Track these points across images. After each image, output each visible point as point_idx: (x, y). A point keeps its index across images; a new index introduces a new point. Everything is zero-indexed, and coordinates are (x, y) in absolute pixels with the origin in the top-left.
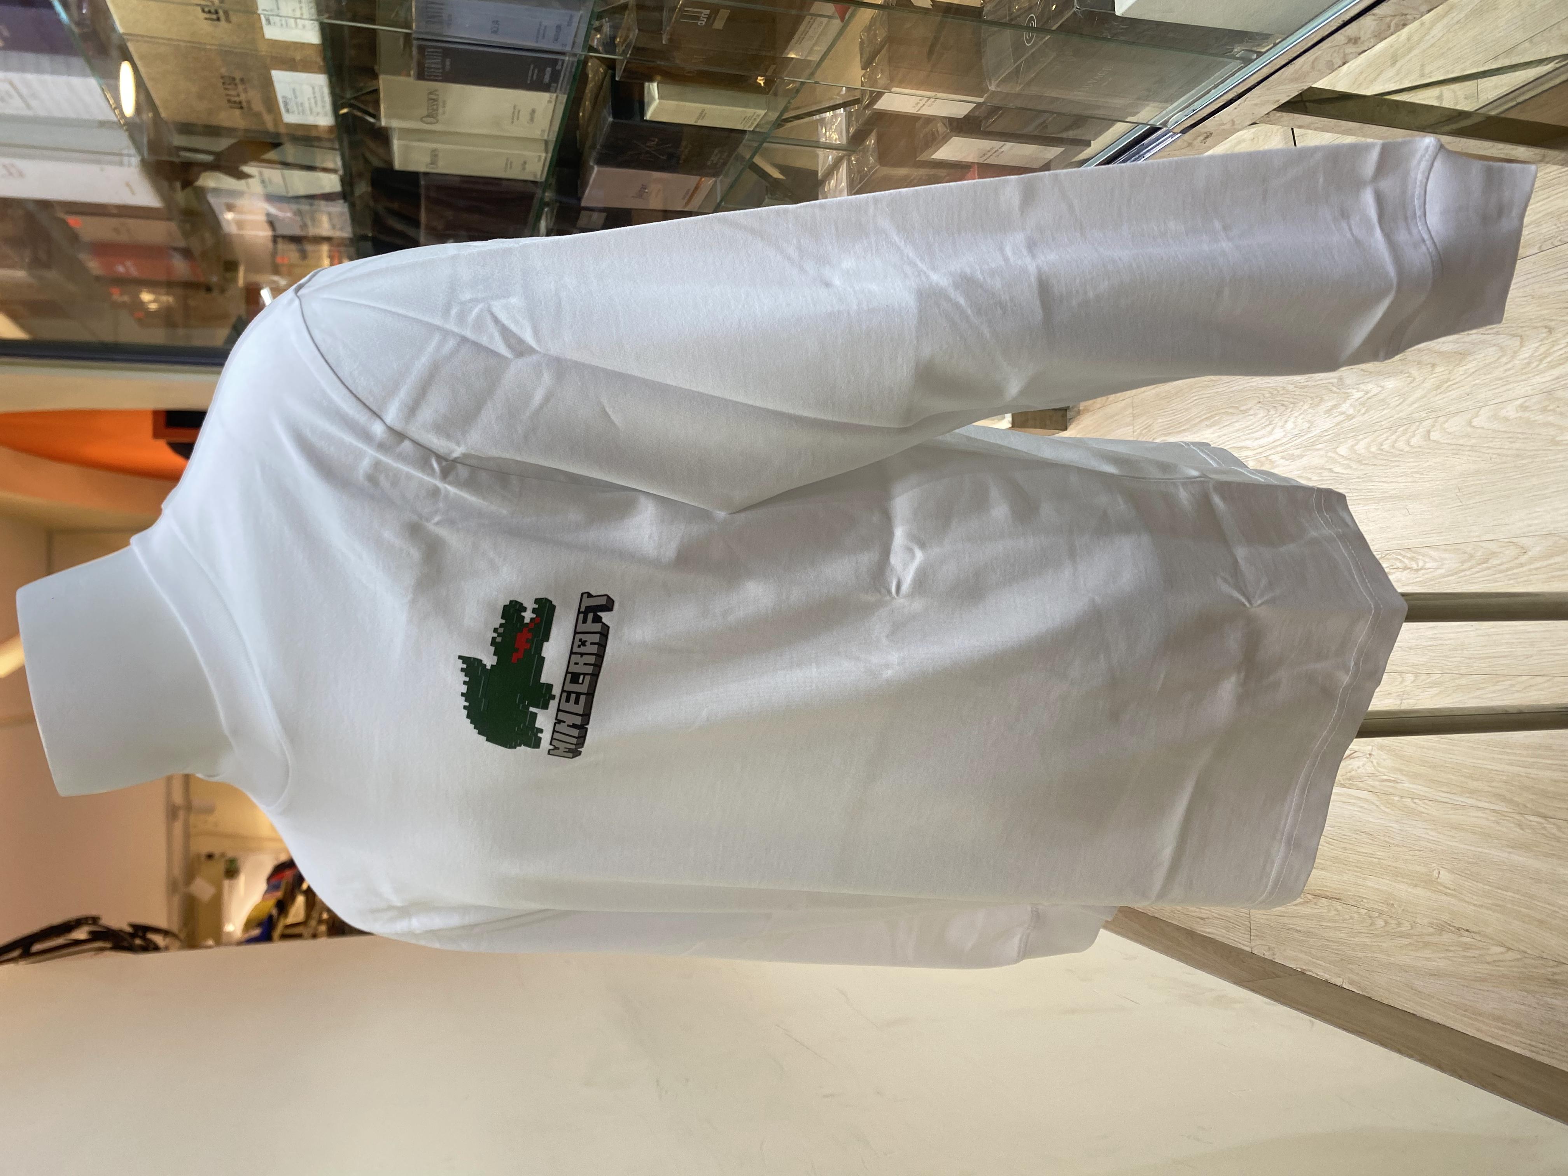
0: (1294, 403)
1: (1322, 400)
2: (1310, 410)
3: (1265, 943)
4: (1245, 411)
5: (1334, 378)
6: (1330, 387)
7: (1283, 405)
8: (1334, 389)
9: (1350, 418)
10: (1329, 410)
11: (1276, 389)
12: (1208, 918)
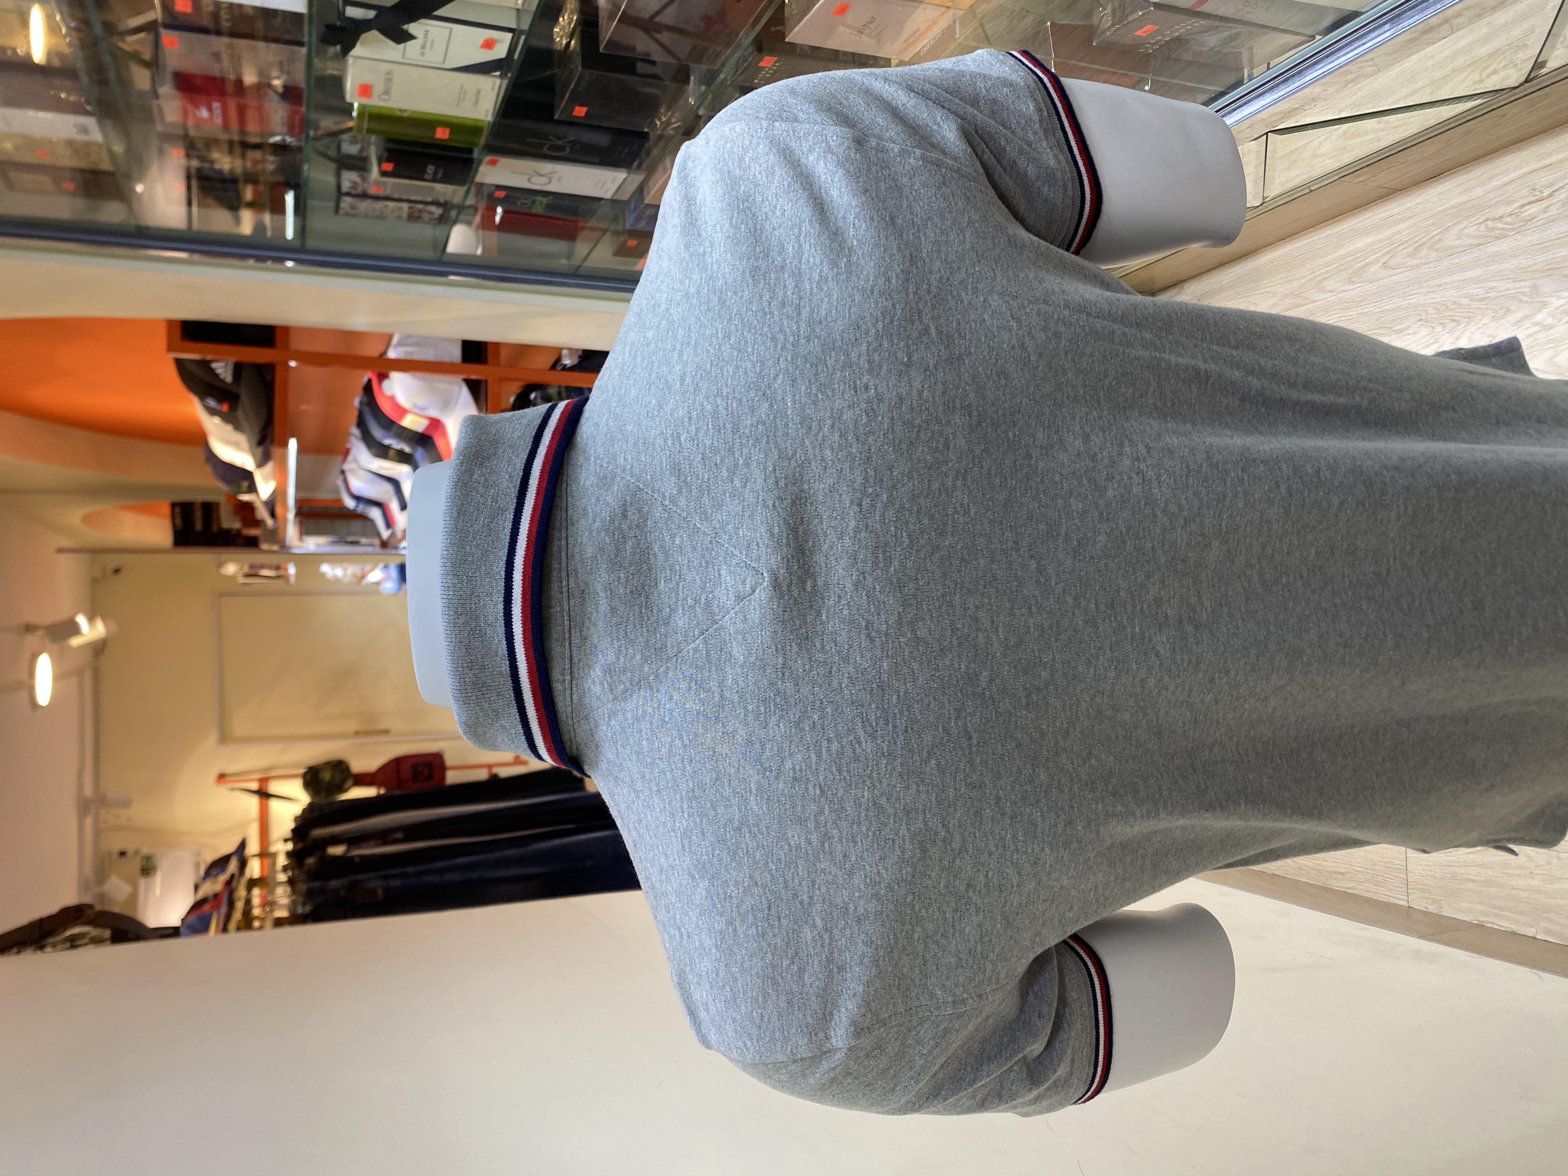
0: (1469, 318)
1: (1508, 311)
2: (1492, 323)
3: (1428, 895)
4: (1401, 331)
5: (1525, 287)
6: (1521, 297)
7: (1453, 320)
8: (1526, 298)
9: (1550, 327)
10: (1518, 322)
11: (1444, 305)
12: (1348, 873)
